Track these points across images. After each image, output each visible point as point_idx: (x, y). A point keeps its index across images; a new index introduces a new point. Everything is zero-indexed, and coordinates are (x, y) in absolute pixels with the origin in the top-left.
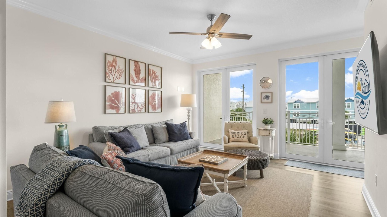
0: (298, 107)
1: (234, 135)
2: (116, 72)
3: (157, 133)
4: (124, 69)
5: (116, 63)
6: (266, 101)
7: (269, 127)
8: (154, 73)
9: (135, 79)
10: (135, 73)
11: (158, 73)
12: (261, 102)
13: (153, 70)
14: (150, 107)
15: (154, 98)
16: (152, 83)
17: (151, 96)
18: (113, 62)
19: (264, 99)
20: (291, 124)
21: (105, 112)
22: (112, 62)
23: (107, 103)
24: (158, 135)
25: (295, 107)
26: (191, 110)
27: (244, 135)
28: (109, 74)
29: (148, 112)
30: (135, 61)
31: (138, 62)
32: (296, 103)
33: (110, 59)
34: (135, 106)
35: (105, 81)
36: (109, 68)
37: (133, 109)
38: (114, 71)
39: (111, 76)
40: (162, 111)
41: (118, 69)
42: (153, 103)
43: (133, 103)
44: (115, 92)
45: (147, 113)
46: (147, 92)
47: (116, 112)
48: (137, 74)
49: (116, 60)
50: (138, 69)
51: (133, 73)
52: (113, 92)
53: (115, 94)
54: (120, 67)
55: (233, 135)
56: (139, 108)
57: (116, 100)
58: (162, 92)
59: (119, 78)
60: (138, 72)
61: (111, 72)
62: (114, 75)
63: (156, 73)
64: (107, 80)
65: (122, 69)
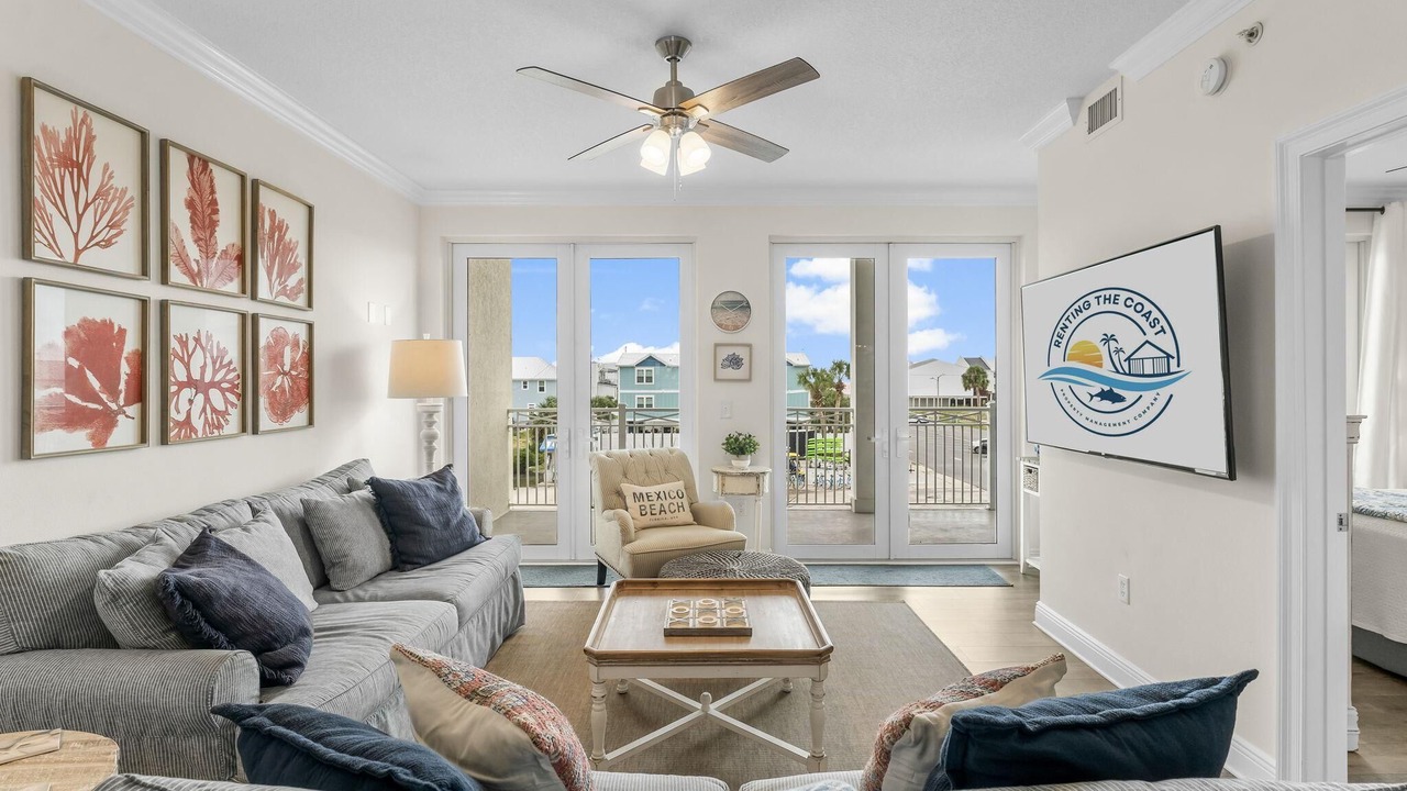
0: (649, 379)
1: (647, 503)
2: (87, 205)
3: (337, 538)
4: (134, 192)
5: (88, 149)
6: (730, 373)
7: (745, 464)
8: (280, 228)
9: (193, 252)
10: (192, 221)
11: (296, 234)
12: (716, 380)
13: (273, 214)
14: (263, 401)
15: (279, 359)
16: (270, 281)
17: (269, 347)
18: (73, 139)
19: (723, 366)
20: (629, 436)
21: (24, 450)
22: (63, 138)
23: (40, 394)
24: (346, 545)
25: (640, 379)
26: (442, 409)
27: (680, 501)
28: (50, 209)
29: (255, 431)
30: (192, 157)
31: (205, 162)
32: (645, 369)
33: (52, 116)
34: (191, 401)
35: (26, 252)
36: (45, 172)
37: (181, 417)
38: (76, 195)
39: (58, 221)
40: (311, 422)
41: (102, 186)
42: (274, 384)
43: (181, 386)
44: (85, 320)
45: (248, 438)
46: (249, 325)
47: (89, 445)
48: (203, 228)
49: (89, 131)
50: (207, 198)
51: (180, 217)
52: (75, 321)
53: (82, 335)
54: (111, 177)
55: (642, 503)
56: (214, 410)
57: (89, 375)
58: (310, 326)
59: (108, 243)
60: (204, 217)
61: (62, 197)
62: (80, 217)
63: (287, 228)
64: (40, 250)
65: (124, 191)
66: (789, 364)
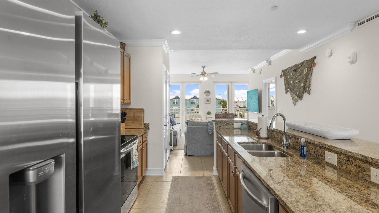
0: (177, 103)
7: (210, 116)
19: (206, 101)
25: (174, 103)
32: (175, 100)
66: (216, 99)
